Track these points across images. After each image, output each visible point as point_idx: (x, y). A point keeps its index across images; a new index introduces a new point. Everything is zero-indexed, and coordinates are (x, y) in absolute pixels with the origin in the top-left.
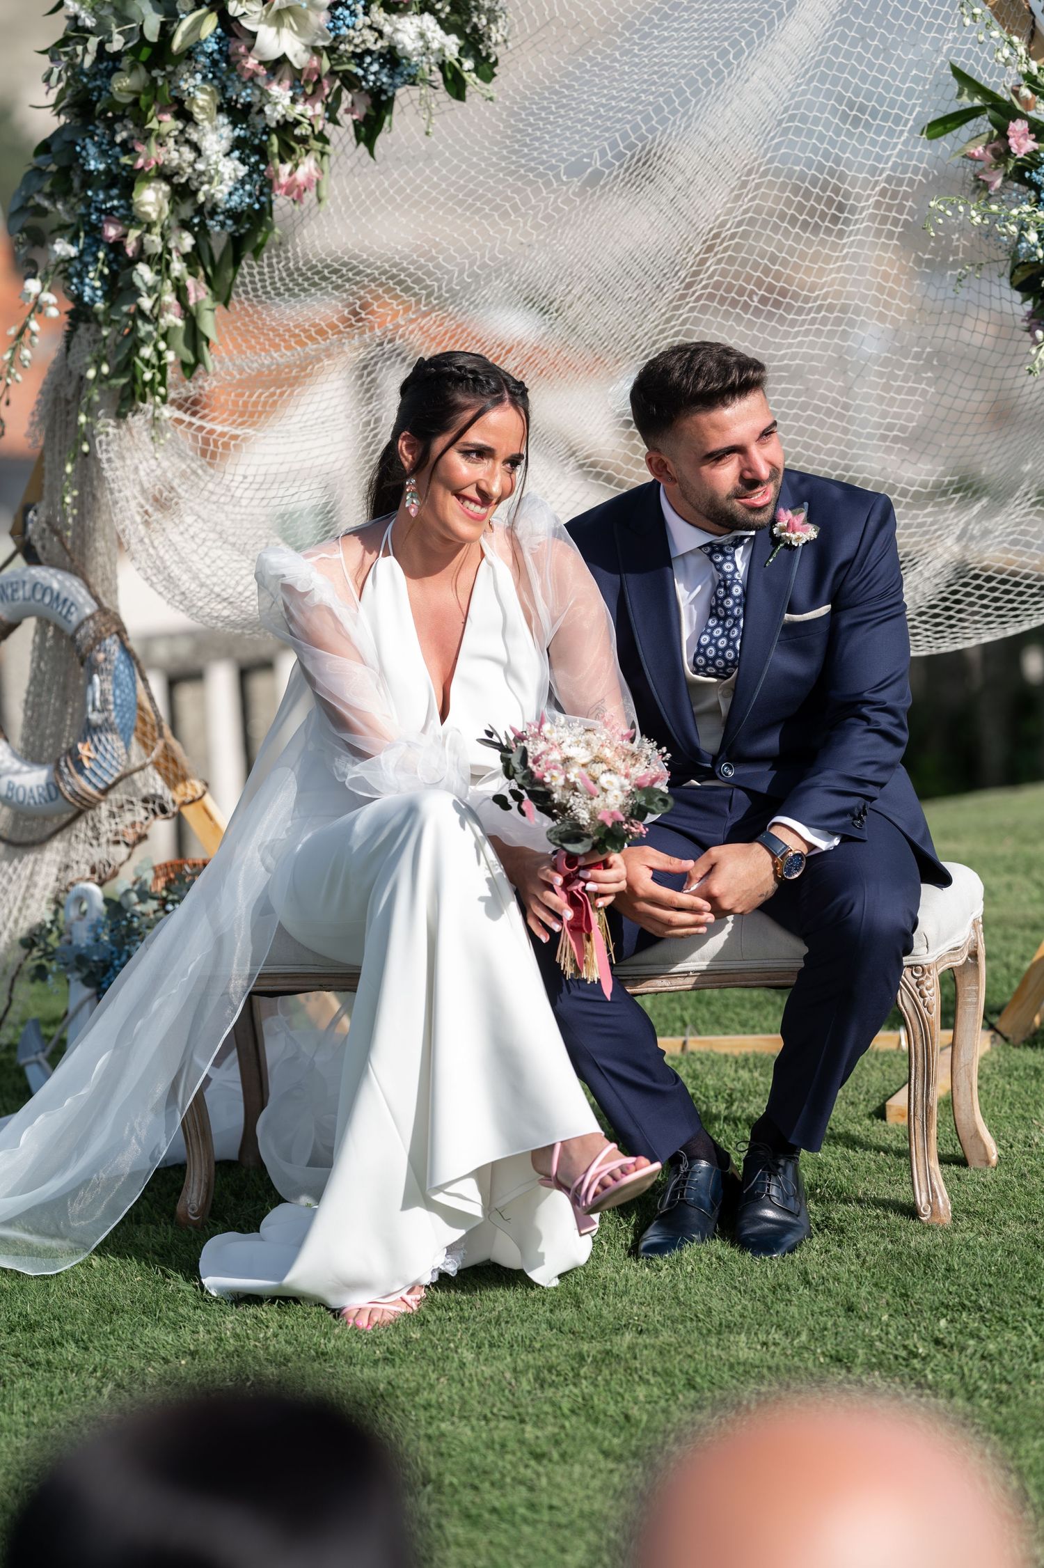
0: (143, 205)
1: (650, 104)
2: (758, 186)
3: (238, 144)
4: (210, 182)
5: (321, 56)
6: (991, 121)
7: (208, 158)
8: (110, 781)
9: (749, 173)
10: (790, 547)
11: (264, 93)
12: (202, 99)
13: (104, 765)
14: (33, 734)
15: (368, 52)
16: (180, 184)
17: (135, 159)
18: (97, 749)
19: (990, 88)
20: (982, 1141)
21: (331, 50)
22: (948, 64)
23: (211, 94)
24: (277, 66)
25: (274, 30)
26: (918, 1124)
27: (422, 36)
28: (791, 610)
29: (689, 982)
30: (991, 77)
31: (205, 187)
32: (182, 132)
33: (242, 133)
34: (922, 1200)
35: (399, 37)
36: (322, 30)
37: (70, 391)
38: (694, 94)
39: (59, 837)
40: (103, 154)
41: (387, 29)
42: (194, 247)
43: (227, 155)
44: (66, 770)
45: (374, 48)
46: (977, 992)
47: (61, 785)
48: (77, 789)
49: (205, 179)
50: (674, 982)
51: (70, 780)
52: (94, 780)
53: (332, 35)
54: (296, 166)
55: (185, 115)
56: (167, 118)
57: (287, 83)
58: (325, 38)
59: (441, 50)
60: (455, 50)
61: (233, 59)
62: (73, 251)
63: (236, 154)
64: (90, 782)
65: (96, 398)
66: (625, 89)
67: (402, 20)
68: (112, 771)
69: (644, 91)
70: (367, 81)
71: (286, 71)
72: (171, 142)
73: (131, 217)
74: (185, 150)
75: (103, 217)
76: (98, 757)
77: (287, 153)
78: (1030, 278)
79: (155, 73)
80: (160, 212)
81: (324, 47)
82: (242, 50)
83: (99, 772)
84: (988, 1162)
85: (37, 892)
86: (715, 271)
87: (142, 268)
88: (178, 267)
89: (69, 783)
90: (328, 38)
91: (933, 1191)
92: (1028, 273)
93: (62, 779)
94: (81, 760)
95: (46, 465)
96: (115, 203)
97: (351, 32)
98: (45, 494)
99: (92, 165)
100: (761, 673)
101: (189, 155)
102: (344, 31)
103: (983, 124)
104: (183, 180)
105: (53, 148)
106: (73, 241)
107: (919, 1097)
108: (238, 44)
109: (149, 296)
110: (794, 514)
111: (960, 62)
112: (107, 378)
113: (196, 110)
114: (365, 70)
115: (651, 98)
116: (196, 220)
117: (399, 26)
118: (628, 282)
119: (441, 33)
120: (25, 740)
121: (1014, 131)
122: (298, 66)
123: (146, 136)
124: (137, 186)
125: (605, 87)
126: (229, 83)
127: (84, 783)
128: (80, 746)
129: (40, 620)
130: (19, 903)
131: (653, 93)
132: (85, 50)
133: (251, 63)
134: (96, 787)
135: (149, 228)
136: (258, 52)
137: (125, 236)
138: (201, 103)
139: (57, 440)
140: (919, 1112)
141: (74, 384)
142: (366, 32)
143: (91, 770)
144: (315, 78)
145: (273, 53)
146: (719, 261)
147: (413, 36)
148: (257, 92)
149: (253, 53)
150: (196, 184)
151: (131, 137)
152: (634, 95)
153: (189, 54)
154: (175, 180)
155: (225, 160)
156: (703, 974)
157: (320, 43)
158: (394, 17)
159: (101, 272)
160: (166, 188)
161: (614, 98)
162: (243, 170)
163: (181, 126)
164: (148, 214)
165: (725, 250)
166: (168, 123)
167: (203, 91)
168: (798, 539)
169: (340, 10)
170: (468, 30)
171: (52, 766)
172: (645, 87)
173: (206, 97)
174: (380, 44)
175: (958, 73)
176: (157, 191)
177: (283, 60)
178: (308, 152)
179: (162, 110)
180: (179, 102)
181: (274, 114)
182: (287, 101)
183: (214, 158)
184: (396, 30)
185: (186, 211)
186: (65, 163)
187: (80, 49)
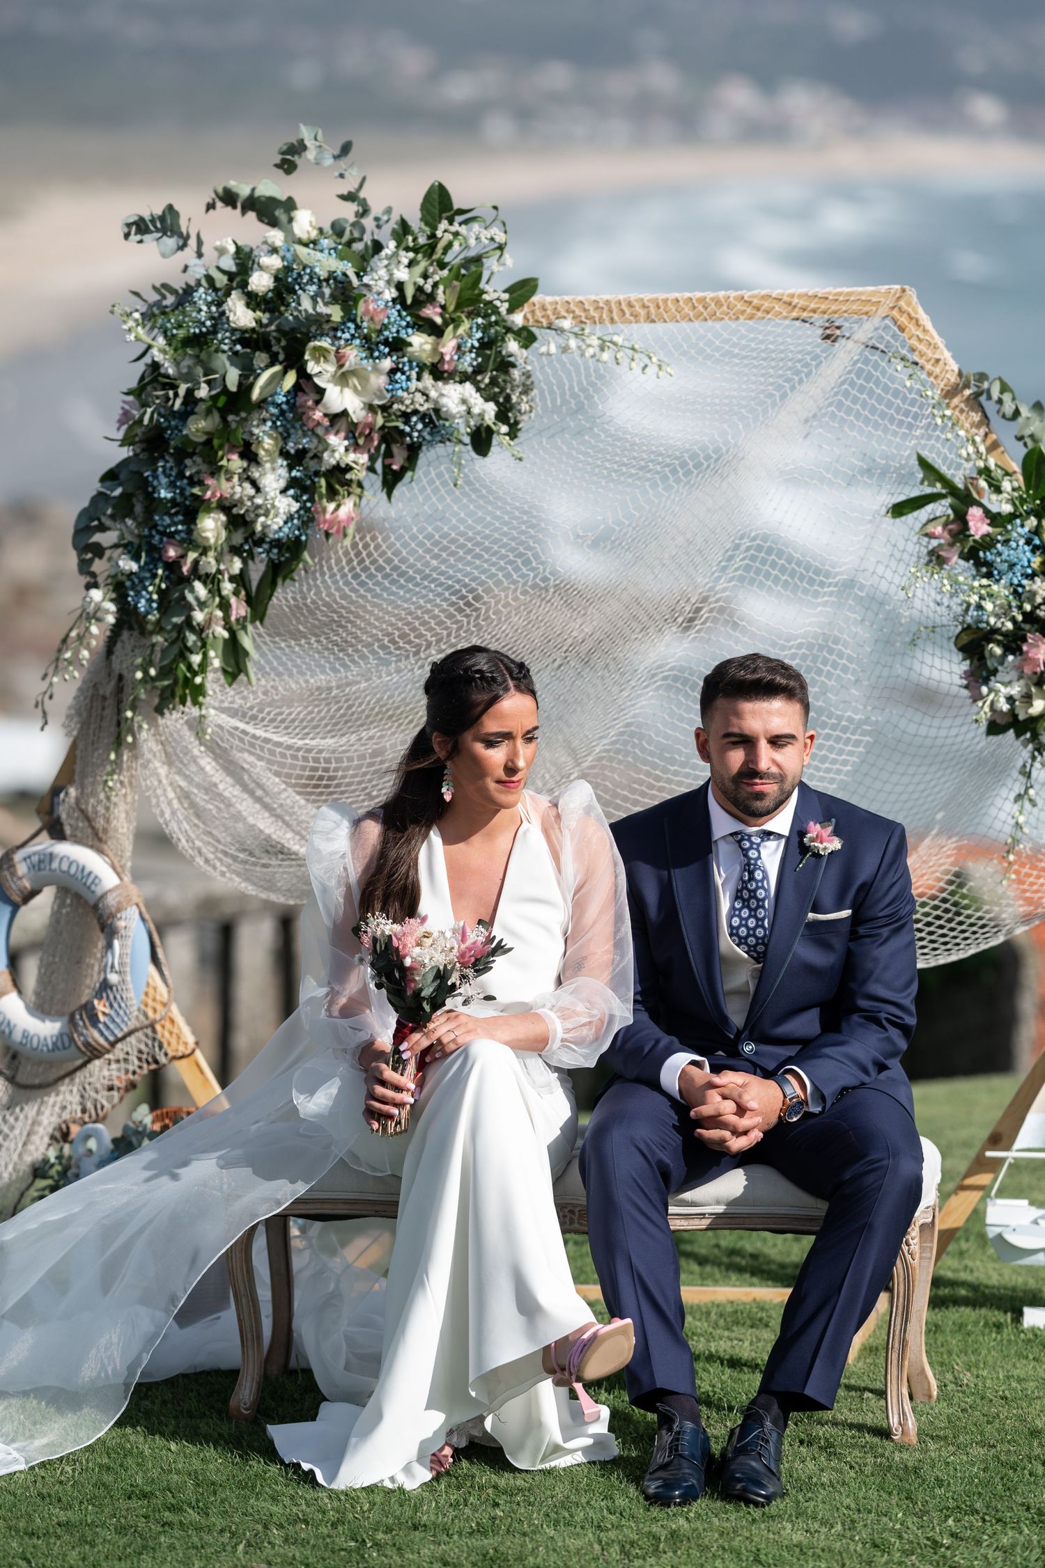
0: (204, 531)
1: (658, 473)
2: (748, 549)
3: (292, 483)
4: (266, 515)
5: (376, 413)
6: (951, 506)
7: (266, 493)
8: (120, 1035)
9: (742, 538)
10: (817, 856)
11: (321, 440)
12: (268, 443)
13: (118, 1020)
14: (45, 989)
15: (416, 412)
16: (239, 515)
17: (205, 492)
18: (111, 1006)
19: (949, 477)
20: (926, 1378)
21: (385, 408)
22: (915, 457)
23: (275, 439)
24: (339, 418)
25: (338, 388)
26: (895, 1356)
27: (464, 401)
28: (815, 909)
29: (705, 1223)
30: (949, 469)
31: (262, 519)
32: (245, 470)
33: (298, 474)
34: (894, 1421)
35: (444, 401)
36: (380, 391)
37: (108, 689)
38: (696, 467)
39: (67, 1080)
40: (172, 485)
41: (433, 394)
42: (242, 570)
43: (283, 491)
44: (81, 1023)
45: (421, 409)
46: (931, 1248)
47: (75, 1036)
48: (90, 1040)
49: (262, 511)
50: (691, 1222)
51: (85, 1032)
52: (106, 1033)
53: (389, 396)
54: (338, 506)
55: (250, 455)
56: (235, 457)
57: (342, 434)
58: (380, 398)
59: (481, 416)
60: (493, 414)
61: (300, 410)
62: (134, 567)
63: (291, 492)
64: (102, 1034)
65: (143, 696)
66: (635, 458)
67: (447, 387)
68: (123, 1026)
69: (652, 461)
70: (411, 437)
71: (342, 424)
72: (236, 478)
73: (190, 541)
74: (247, 485)
75: (165, 539)
76: (112, 1013)
77: (332, 494)
78: (971, 642)
79: (231, 418)
80: (217, 539)
81: (379, 406)
82: (310, 403)
83: (112, 1026)
84: (930, 1397)
85: (41, 1130)
86: (707, 618)
87: (198, 585)
88: (227, 587)
89: (82, 1034)
90: (385, 398)
91: (904, 1413)
92: (971, 637)
93: (76, 1031)
94: (96, 1015)
95: (78, 753)
96: (180, 527)
97: (405, 394)
98: (76, 777)
99: (164, 494)
100: (784, 962)
101: (250, 491)
102: (400, 393)
103: (942, 508)
104: (242, 512)
105: (122, 476)
106: (136, 558)
107: (897, 1332)
108: (305, 398)
109: (201, 610)
110: (823, 827)
111: (925, 454)
112: (153, 679)
113: (262, 453)
114: (412, 428)
115: (658, 468)
116: (247, 547)
117: (444, 392)
118: (634, 625)
119: (481, 400)
120: (37, 994)
121: (973, 516)
122: (355, 420)
123: (216, 470)
124: (200, 515)
125: (617, 455)
126: (292, 431)
127: (96, 1034)
128: (96, 1002)
129: (59, 888)
130: (24, 1138)
131: (659, 463)
132: (176, 395)
133: (318, 415)
134: (106, 1039)
135: (205, 551)
136: (326, 407)
137: (184, 556)
138: (266, 446)
139: (91, 732)
140: (896, 1345)
141: (113, 683)
142: (418, 395)
143: (105, 1024)
144: (367, 431)
145: (336, 408)
146: (711, 611)
147: (456, 401)
148: (315, 441)
149: (320, 407)
150: (252, 515)
151: (198, 472)
152: (643, 463)
153: (262, 404)
154: (235, 511)
155: (279, 497)
156: (718, 1216)
157: (377, 402)
158: (440, 384)
159: (159, 586)
160: (223, 518)
161: (625, 465)
162: (295, 506)
163: (245, 464)
164: (207, 539)
165: (717, 601)
166: (235, 463)
167: (270, 436)
168: (825, 849)
169: (399, 375)
170: (501, 400)
171: (66, 1019)
172: (652, 457)
173: (271, 442)
174: (426, 406)
175: (924, 463)
176: (216, 520)
177: (345, 413)
178: (349, 494)
179: (231, 451)
180: (247, 445)
181: (329, 460)
182: (342, 449)
183: (272, 494)
184: (442, 395)
185: (238, 538)
186: (130, 490)
187: (171, 393)
